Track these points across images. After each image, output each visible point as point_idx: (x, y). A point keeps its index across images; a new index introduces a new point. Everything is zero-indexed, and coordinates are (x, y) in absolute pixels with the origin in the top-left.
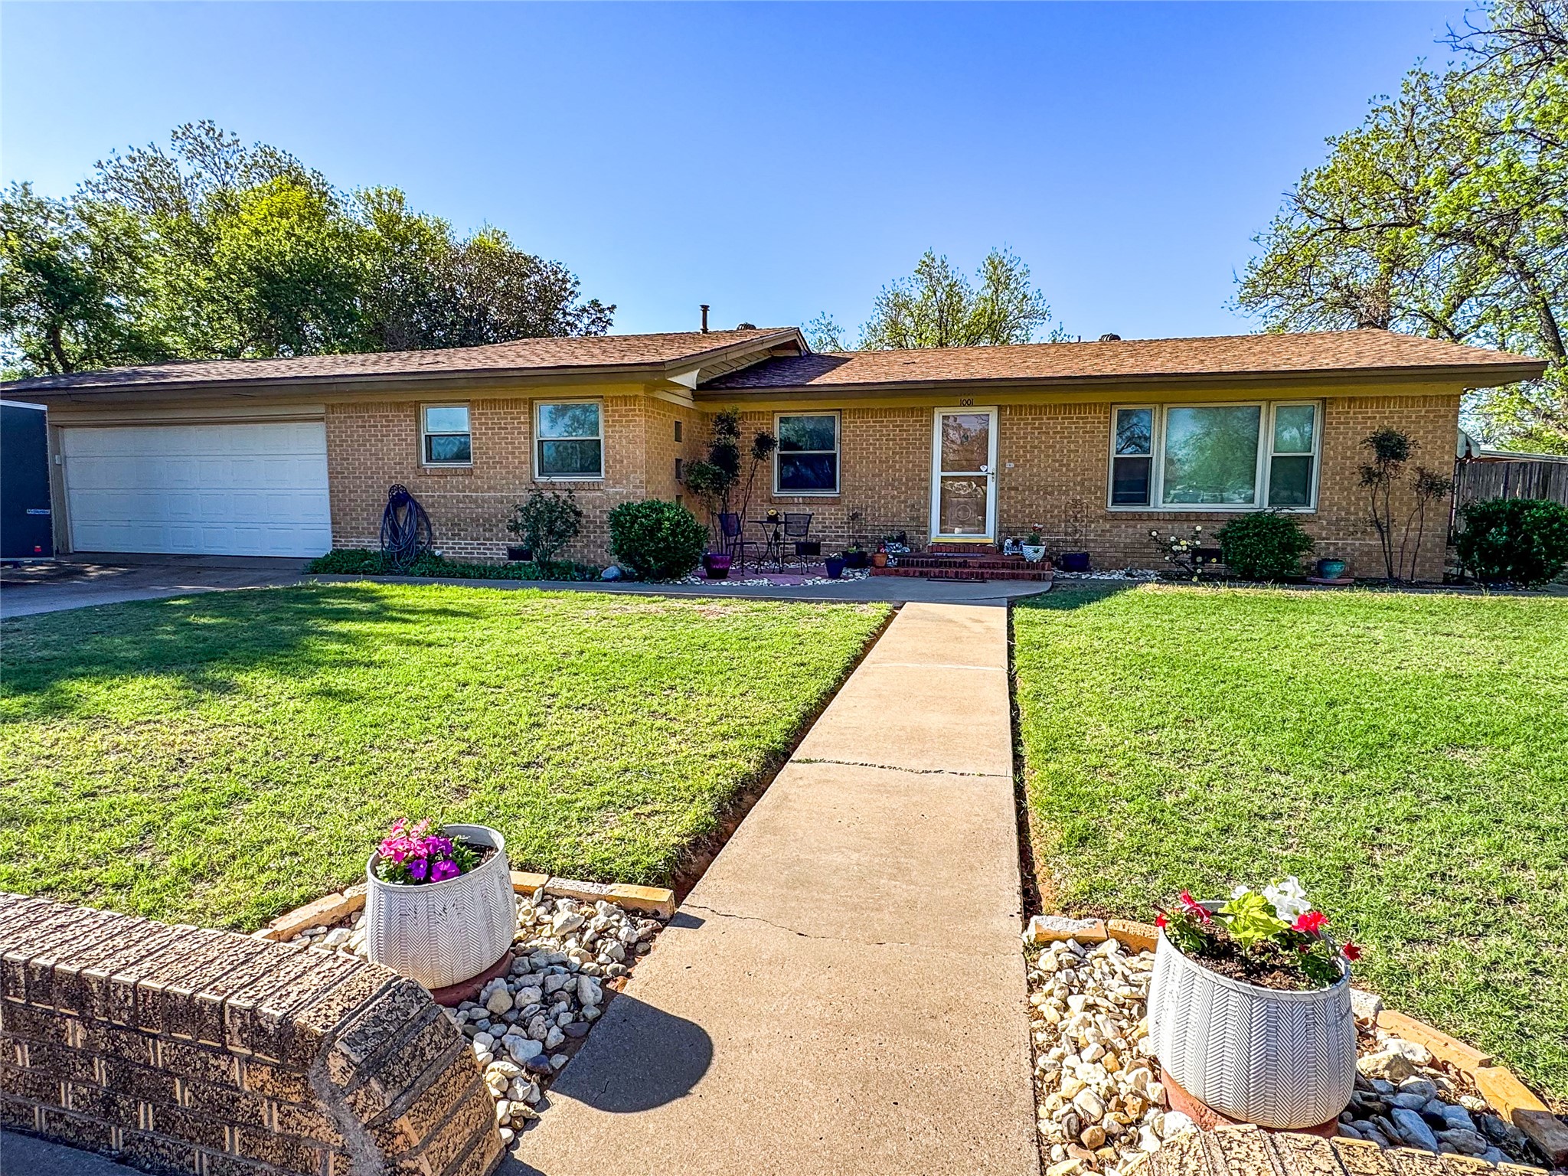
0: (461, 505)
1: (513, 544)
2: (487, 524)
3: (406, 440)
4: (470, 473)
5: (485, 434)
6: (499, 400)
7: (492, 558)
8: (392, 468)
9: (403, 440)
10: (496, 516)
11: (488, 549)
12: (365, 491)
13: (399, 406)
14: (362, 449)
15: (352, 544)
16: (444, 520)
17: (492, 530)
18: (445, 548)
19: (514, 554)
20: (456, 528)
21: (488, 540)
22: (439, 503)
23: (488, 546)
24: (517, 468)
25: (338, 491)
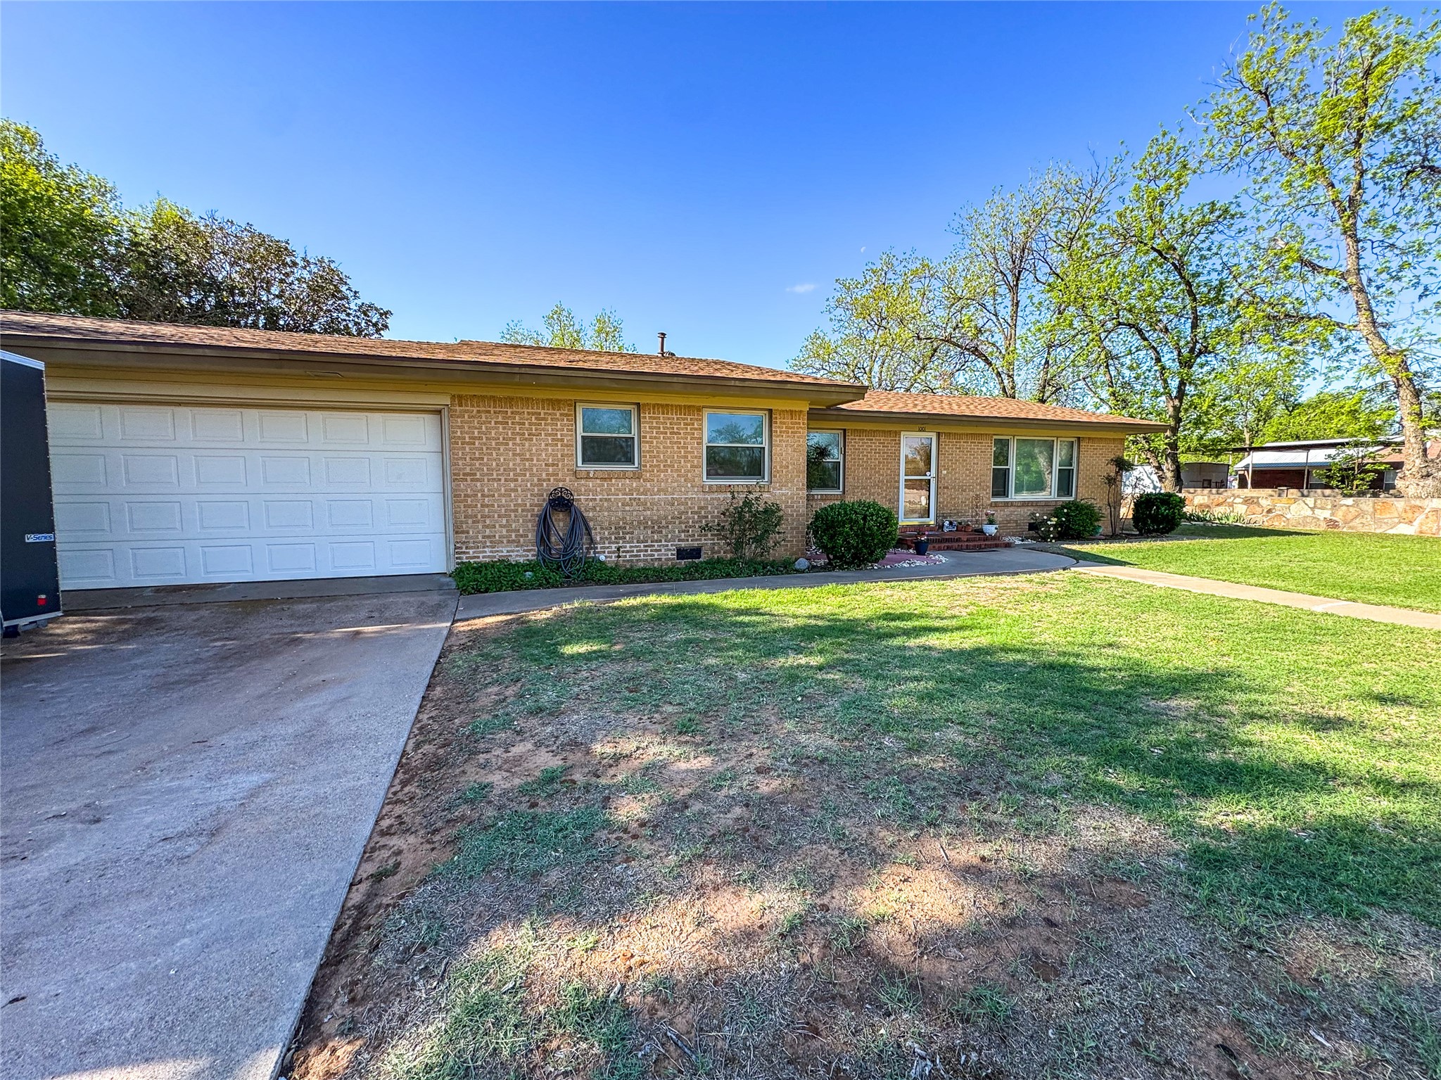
0: (627, 508)
1: (683, 544)
2: (657, 526)
3: (562, 440)
4: (637, 476)
5: (655, 438)
6: (672, 406)
7: (660, 559)
8: (543, 470)
9: (558, 440)
10: (666, 517)
11: (656, 551)
12: (504, 495)
13: (555, 403)
14: (502, 448)
15: (485, 555)
16: (607, 524)
17: (661, 532)
18: (606, 554)
19: (681, 553)
20: (620, 530)
21: (657, 541)
22: (601, 506)
23: (656, 547)
24: (689, 471)
25: (466, 496)
